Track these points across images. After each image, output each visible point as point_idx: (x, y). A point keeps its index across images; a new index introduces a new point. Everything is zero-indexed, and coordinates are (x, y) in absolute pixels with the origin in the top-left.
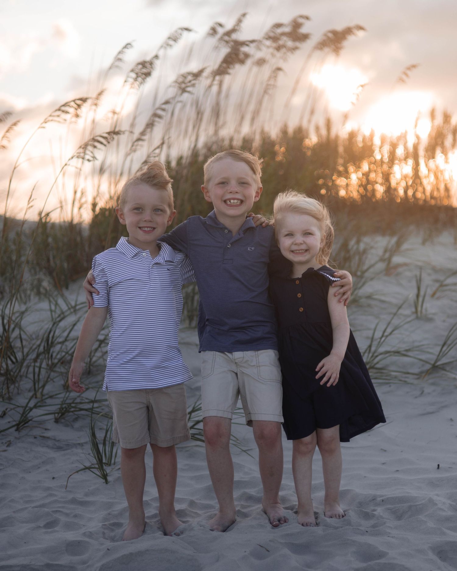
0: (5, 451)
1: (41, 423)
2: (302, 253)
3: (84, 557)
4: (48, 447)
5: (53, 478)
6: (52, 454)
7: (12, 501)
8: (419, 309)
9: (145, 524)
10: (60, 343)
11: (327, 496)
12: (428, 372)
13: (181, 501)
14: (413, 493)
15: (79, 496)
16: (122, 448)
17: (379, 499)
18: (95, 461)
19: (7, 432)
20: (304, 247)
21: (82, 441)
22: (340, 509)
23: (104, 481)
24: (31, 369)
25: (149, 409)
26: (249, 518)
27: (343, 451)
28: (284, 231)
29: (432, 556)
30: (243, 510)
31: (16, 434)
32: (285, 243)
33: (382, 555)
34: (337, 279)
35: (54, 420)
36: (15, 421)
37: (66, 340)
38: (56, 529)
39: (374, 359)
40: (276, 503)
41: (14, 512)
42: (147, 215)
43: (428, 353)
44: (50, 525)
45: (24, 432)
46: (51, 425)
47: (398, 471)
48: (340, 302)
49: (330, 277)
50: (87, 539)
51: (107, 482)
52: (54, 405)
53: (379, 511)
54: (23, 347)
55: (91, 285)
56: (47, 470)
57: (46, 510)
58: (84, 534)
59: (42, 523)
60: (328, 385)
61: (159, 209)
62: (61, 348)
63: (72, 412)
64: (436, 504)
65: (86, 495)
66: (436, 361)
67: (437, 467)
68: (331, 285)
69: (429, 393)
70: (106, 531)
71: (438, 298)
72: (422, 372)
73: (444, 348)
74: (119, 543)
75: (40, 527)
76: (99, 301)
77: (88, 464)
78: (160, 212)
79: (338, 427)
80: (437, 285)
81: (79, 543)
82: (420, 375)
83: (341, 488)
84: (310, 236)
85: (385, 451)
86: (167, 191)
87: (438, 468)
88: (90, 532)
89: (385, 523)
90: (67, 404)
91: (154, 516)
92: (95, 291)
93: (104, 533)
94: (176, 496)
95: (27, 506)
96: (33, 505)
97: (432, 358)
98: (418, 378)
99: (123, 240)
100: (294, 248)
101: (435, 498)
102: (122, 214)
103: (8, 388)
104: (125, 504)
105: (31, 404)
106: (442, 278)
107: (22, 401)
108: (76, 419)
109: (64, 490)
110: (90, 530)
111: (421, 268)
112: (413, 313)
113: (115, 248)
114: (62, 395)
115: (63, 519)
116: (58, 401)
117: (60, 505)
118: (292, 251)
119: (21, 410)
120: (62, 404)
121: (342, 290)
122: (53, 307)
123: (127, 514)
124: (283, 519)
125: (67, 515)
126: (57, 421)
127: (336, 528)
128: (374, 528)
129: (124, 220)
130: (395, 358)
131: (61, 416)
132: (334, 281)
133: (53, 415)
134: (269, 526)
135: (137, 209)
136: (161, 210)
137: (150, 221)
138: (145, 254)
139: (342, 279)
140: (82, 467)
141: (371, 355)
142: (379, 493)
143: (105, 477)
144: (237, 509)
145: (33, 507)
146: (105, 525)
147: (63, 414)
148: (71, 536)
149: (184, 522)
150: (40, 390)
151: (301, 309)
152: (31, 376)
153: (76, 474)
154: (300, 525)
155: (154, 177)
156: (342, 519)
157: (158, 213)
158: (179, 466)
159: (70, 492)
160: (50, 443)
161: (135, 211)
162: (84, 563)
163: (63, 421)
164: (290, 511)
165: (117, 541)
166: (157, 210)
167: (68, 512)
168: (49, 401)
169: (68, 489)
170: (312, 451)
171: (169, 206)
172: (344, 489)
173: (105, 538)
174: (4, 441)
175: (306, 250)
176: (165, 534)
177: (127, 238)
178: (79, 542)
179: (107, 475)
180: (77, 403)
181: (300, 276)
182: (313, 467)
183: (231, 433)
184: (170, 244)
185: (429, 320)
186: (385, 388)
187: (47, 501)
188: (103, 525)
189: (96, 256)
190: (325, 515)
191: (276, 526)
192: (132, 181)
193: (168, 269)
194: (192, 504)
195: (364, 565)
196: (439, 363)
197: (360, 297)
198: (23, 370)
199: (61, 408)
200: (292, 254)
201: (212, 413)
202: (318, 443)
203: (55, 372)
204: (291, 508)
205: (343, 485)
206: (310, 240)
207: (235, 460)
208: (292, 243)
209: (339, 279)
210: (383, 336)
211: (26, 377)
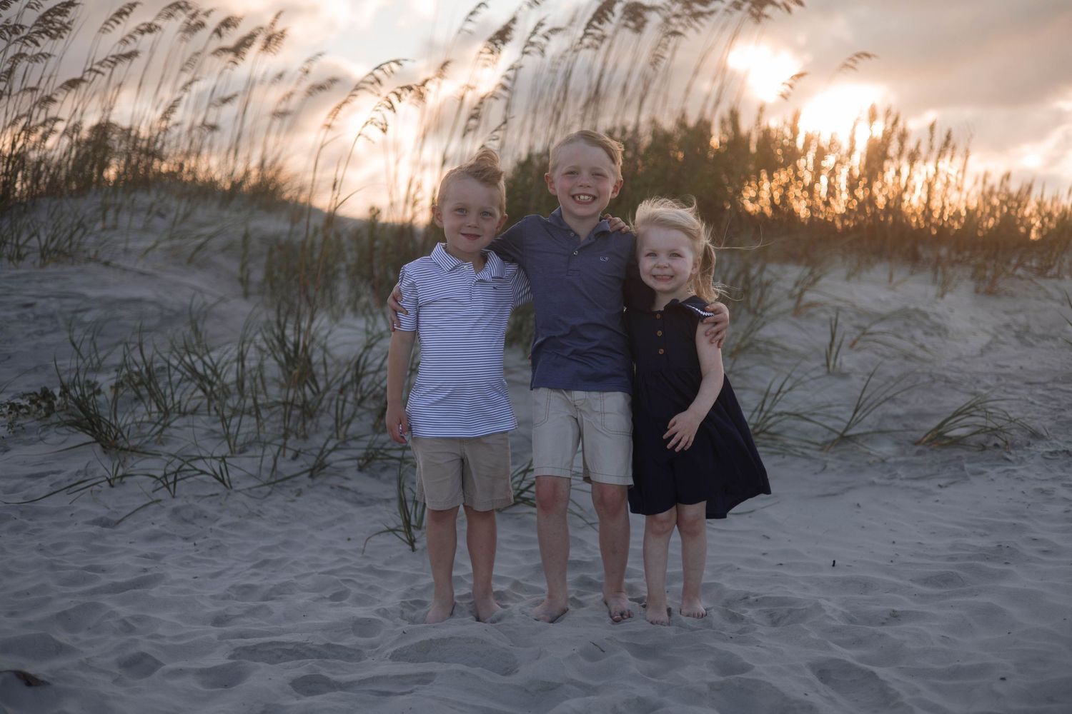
0: (293, 501)
1: (340, 471)
2: (667, 280)
3: (375, 639)
4: (347, 500)
5: (349, 539)
6: (351, 509)
7: (295, 563)
8: (832, 363)
9: (454, 605)
10: (372, 372)
11: (686, 588)
12: (834, 443)
13: (501, 580)
14: (797, 594)
15: (378, 564)
16: (429, 509)
17: (752, 598)
18: (401, 522)
19: (297, 479)
20: (668, 272)
21: (389, 496)
22: (701, 607)
23: (410, 547)
24: (334, 403)
25: (463, 461)
26: (584, 609)
27: (708, 532)
28: (646, 250)
29: (809, 675)
30: (579, 598)
31: (309, 481)
32: (646, 264)
33: (745, 668)
34: (709, 314)
35: (357, 467)
36: (308, 465)
37: (379, 370)
38: (344, 602)
39: (766, 421)
40: (620, 591)
41: (296, 577)
42: (472, 219)
43: (837, 418)
44: (338, 597)
45: (319, 480)
46: (352, 473)
47: (781, 564)
48: (712, 343)
49: (699, 311)
50: (380, 618)
51: (413, 549)
52: (358, 449)
53: (750, 613)
54: (326, 374)
55: (396, 301)
56: (342, 529)
57: (335, 577)
58: (378, 611)
59: (328, 594)
60: (677, 449)
61: (487, 213)
62: (373, 379)
63: (381, 459)
64: (824, 611)
65: (387, 563)
66: (846, 430)
67: (832, 563)
68: (702, 321)
69: (833, 470)
70: (405, 610)
71: (859, 350)
72: (826, 443)
73: (857, 415)
74: (418, 626)
75: (325, 598)
76: (406, 323)
77: (393, 526)
78: (489, 217)
79: (704, 504)
80: (858, 332)
81: (369, 622)
82: (823, 447)
83: (704, 581)
84: (678, 258)
85: (768, 538)
86: (499, 189)
87: (834, 565)
88: (385, 610)
89: (755, 629)
90: (374, 449)
91: (467, 596)
92: (403, 310)
93: (402, 612)
94: (494, 573)
95: (314, 571)
96: (319, 571)
97: (840, 425)
98: (821, 450)
99: (439, 248)
100: (656, 272)
101: (823, 602)
102: (439, 214)
103: (304, 424)
104: (431, 580)
105: (331, 445)
106: (866, 324)
107: (319, 441)
108: (384, 469)
109: (360, 555)
110: (386, 607)
111: (838, 309)
112: (823, 365)
113: (429, 257)
114: (369, 438)
115: (354, 590)
116: (365, 445)
117: (352, 573)
118: (654, 276)
119: (317, 452)
120: (367, 449)
121: (715, 329)
122: (370, 328)
123: (433, 591)
124: (627, 613)
125: (360, 586)
126: (360, 469)
127: (693, 630)
128: (740, 634)
129: (441, 221)
130: (792, 422)
131: (367, 463)
132: (705, 317)
133: (356, 461)
134: (609, 621)
135: (460, 210)
136: (491, 214)
137: (476, 227)
138: (468, 267)
139: (715, 314)
140: (385, 528)
141: (763, 414)
142: (753, 590)
143: (412, 542)
144: (570, 596)
145: (320, 573)
146: (404, 602)
147: (369, 460)
148: (360, 612)
149: (503, 607)
150: (344, 429)
151: (661, 351)
152: (333, 411)
153: (377, 536)
154: (649, 623)
155: (484, 171)
156: (702, 619)
157: (486, 217)
158: (499, 536)
159: (367, 557)
160: (350, 495)
161: (458, 213)
162: (373, 646)
163: (368, 469)
164: (637, 603)
165: (418, 623)
166: (485, 214)
167: (362, 582)
168: (353, 444)
169: (365, 554)
170: (671, 530)
171: (501, 208)
172: (707, 582)
173: (402, 618)
174: (294, 489)
175: (672, 277)
176: (478, 619)
177: (444, 244)
178: (370, 620)
179: (415, 541)
180: (387, 450)
181: (662, 309)
182: (670, 551)
183: (571, 497)
184: (497, 254)
185: (844, 376)
186: (778, 459)
187: (337, 567)
188: (402, 602)
189: (406, 266)
190: (681, 612)
191: (617, 621)
192: (456, 173)
193: (494, 288)
194: (516, 585)
195: (722, 679)
196: (849, 433)
197: (758, 341)
198: (324, 403)
199: (367, 454)
200: (653, 279)
201: (547, 471)
202: (678, 523)
203: (363, 408)
204: (639, 601)
205: (707, 577)
206: (677, 264)
207: (572, 533)
208: (654, 266)
209: (711, 314)
210: (779, 391)
211: (328, 412)
